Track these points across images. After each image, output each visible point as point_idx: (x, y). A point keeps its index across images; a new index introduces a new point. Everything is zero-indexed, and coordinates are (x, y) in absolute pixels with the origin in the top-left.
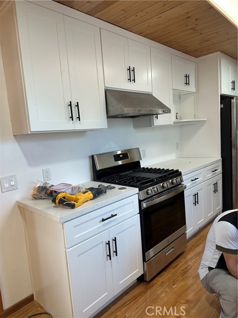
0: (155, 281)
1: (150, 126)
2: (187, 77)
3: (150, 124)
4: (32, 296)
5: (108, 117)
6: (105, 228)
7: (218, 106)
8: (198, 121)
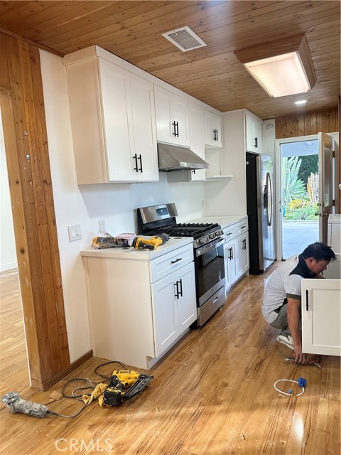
0: (206, 327)
1: (188, 181)
2: (215, 131)
3: (188, 179)
4: (92, 351)
5: (160, 171)
6: (174, 270)
7: (243, 163)
8: (224, 178)
